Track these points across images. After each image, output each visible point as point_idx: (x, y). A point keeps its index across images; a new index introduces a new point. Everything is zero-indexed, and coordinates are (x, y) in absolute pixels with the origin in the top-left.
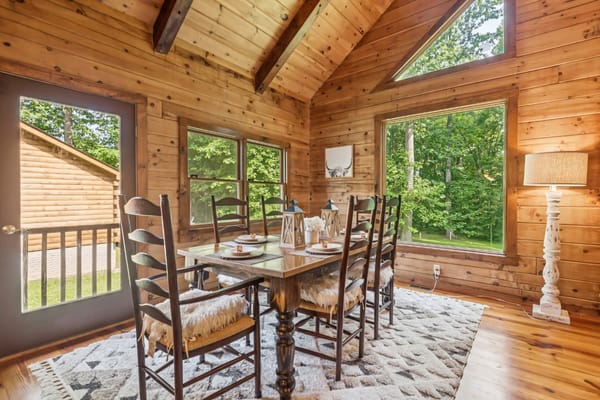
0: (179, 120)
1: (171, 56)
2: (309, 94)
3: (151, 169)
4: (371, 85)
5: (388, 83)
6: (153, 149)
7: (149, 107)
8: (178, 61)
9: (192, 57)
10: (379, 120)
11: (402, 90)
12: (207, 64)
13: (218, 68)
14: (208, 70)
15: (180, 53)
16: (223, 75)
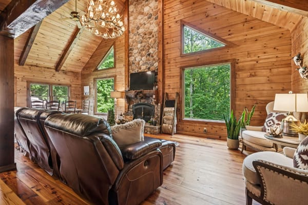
0: (27, 82)
1: (24, 66)
2: (80, 70)
3: (18, 94)
4: (93, 70)
5: (96, 70)
6: (18, 89)
7: (17, 80)
8: (27, 67)
9: (32, 66)
10: (95, 80)
11: (99, 72)
12: (37, 66)
13: (41, 67)
14: (38, 68)
15: (27, 65)
16: (43, 69)
